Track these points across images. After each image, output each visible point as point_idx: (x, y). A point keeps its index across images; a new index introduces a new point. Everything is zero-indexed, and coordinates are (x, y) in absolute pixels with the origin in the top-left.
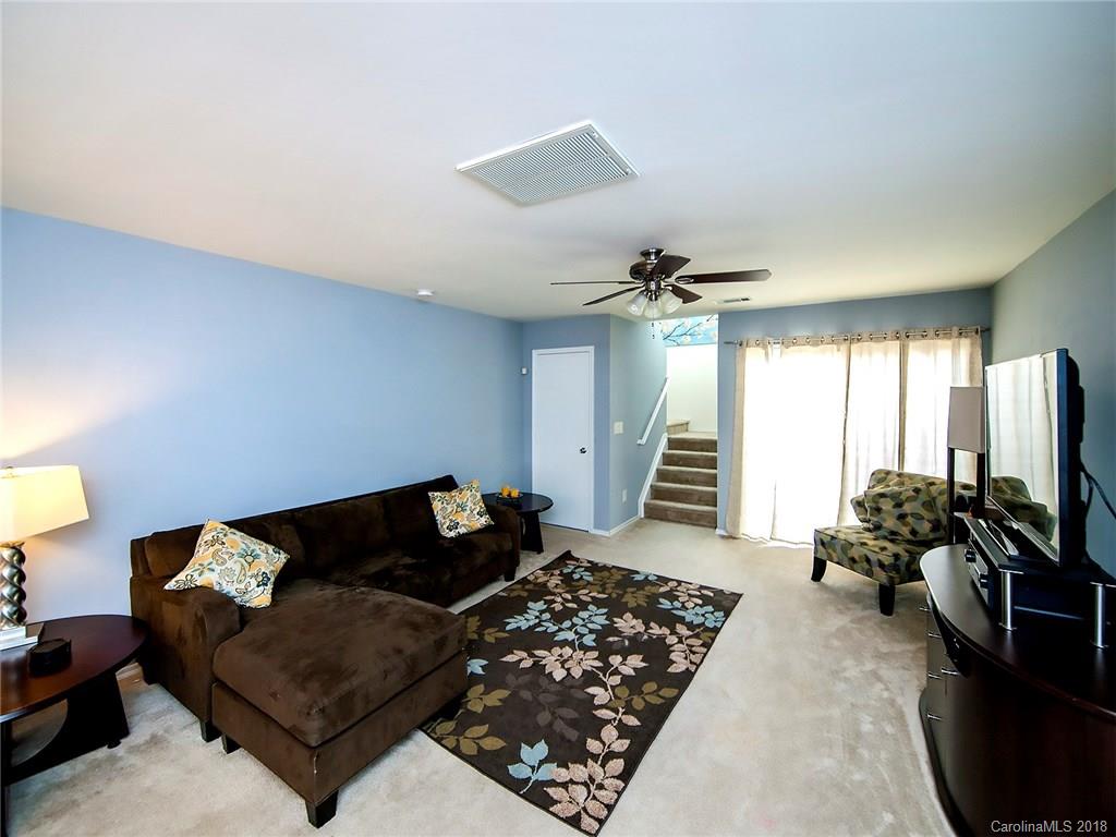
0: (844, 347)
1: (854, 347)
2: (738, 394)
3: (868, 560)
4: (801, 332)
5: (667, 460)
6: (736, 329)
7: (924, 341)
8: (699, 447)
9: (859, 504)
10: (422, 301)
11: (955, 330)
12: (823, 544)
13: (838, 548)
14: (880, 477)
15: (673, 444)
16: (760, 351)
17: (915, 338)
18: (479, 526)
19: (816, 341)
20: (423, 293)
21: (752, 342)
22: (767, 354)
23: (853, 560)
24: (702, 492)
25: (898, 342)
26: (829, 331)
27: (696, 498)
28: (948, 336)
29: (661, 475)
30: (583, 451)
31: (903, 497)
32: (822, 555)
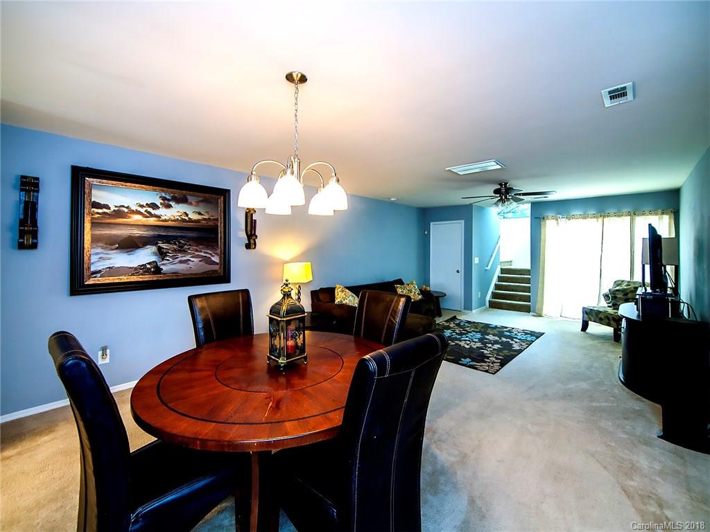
0: (600, 219)
1: (606, 219)
2: (542, 243)
3: (608, 318)
4: (577, 212)
5: (500, 279)
6: (541, 211)
7: (644, 217)
8: (519, 273)
9: (606, 296)
10: (392, 203)
11: (660, 211)
12: (587, 313)
13: (594, 314)
14: (618, 283)
15: (503, 271)
16: (554, 222)
17: (639, 215)
18: (418, 299)
19: (585, 217)
20: (393, 199)
21: (550, 217)
22: (558, 223)
23: (601, 319)
24: (522, 295)
25: (629, 217)
26: (592, 212)
27: (518, 298)
28: (656, 214)
29: (497, 287)
30: (458, 272)
31: (628, 291)
32: (586, 318)
